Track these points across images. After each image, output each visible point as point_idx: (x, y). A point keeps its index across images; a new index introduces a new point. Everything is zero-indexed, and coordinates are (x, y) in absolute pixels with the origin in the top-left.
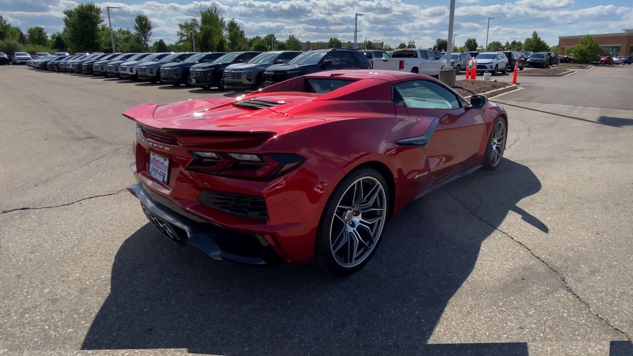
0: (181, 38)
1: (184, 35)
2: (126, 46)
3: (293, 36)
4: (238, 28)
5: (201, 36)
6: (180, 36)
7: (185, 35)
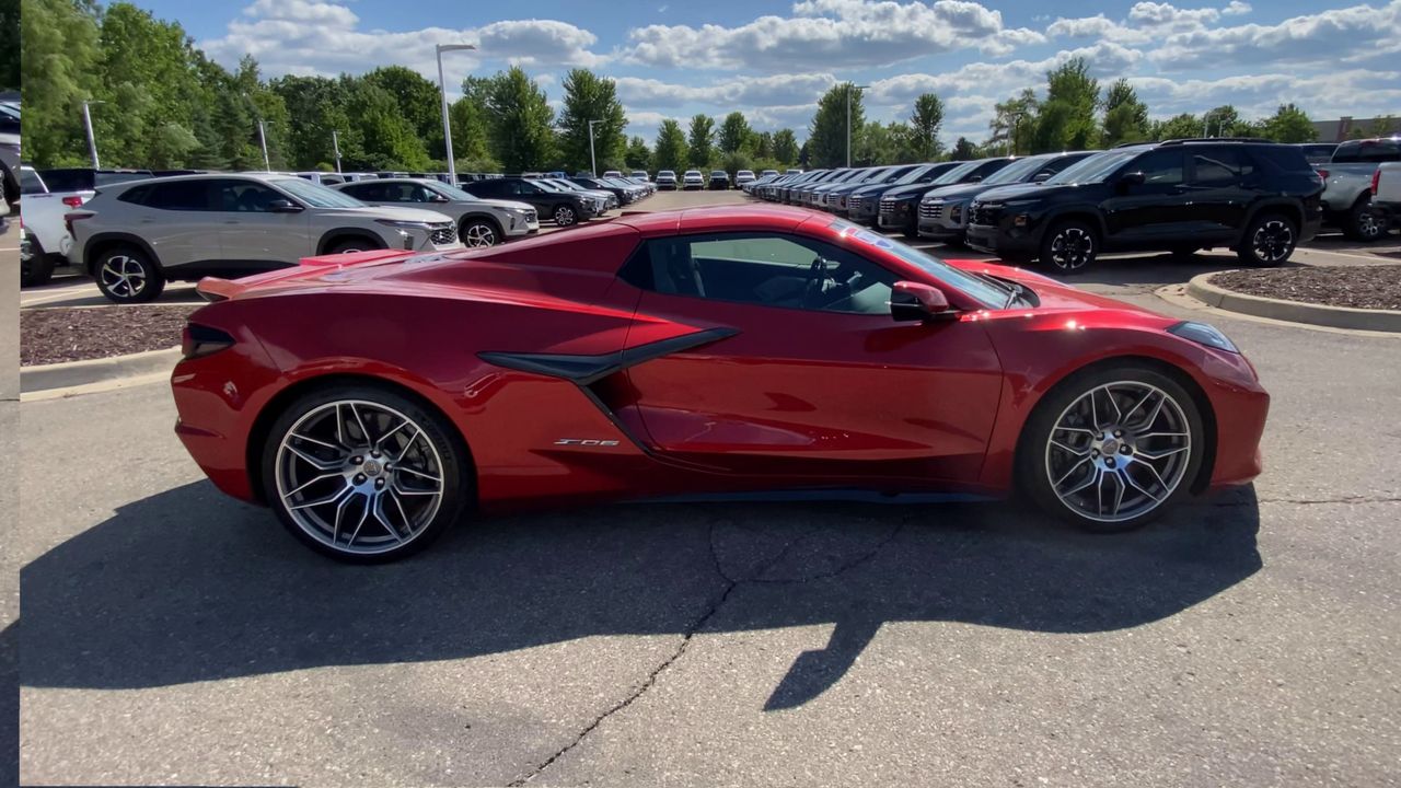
0: (996, 132)
1: (1002, 126)
2: (892, 154)
3: (1292, 106)
4: (1131, 101)
5: (1037, 125)
6: (995, 128)
7: (1007, 127)
